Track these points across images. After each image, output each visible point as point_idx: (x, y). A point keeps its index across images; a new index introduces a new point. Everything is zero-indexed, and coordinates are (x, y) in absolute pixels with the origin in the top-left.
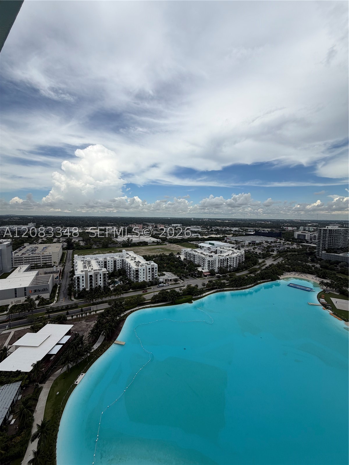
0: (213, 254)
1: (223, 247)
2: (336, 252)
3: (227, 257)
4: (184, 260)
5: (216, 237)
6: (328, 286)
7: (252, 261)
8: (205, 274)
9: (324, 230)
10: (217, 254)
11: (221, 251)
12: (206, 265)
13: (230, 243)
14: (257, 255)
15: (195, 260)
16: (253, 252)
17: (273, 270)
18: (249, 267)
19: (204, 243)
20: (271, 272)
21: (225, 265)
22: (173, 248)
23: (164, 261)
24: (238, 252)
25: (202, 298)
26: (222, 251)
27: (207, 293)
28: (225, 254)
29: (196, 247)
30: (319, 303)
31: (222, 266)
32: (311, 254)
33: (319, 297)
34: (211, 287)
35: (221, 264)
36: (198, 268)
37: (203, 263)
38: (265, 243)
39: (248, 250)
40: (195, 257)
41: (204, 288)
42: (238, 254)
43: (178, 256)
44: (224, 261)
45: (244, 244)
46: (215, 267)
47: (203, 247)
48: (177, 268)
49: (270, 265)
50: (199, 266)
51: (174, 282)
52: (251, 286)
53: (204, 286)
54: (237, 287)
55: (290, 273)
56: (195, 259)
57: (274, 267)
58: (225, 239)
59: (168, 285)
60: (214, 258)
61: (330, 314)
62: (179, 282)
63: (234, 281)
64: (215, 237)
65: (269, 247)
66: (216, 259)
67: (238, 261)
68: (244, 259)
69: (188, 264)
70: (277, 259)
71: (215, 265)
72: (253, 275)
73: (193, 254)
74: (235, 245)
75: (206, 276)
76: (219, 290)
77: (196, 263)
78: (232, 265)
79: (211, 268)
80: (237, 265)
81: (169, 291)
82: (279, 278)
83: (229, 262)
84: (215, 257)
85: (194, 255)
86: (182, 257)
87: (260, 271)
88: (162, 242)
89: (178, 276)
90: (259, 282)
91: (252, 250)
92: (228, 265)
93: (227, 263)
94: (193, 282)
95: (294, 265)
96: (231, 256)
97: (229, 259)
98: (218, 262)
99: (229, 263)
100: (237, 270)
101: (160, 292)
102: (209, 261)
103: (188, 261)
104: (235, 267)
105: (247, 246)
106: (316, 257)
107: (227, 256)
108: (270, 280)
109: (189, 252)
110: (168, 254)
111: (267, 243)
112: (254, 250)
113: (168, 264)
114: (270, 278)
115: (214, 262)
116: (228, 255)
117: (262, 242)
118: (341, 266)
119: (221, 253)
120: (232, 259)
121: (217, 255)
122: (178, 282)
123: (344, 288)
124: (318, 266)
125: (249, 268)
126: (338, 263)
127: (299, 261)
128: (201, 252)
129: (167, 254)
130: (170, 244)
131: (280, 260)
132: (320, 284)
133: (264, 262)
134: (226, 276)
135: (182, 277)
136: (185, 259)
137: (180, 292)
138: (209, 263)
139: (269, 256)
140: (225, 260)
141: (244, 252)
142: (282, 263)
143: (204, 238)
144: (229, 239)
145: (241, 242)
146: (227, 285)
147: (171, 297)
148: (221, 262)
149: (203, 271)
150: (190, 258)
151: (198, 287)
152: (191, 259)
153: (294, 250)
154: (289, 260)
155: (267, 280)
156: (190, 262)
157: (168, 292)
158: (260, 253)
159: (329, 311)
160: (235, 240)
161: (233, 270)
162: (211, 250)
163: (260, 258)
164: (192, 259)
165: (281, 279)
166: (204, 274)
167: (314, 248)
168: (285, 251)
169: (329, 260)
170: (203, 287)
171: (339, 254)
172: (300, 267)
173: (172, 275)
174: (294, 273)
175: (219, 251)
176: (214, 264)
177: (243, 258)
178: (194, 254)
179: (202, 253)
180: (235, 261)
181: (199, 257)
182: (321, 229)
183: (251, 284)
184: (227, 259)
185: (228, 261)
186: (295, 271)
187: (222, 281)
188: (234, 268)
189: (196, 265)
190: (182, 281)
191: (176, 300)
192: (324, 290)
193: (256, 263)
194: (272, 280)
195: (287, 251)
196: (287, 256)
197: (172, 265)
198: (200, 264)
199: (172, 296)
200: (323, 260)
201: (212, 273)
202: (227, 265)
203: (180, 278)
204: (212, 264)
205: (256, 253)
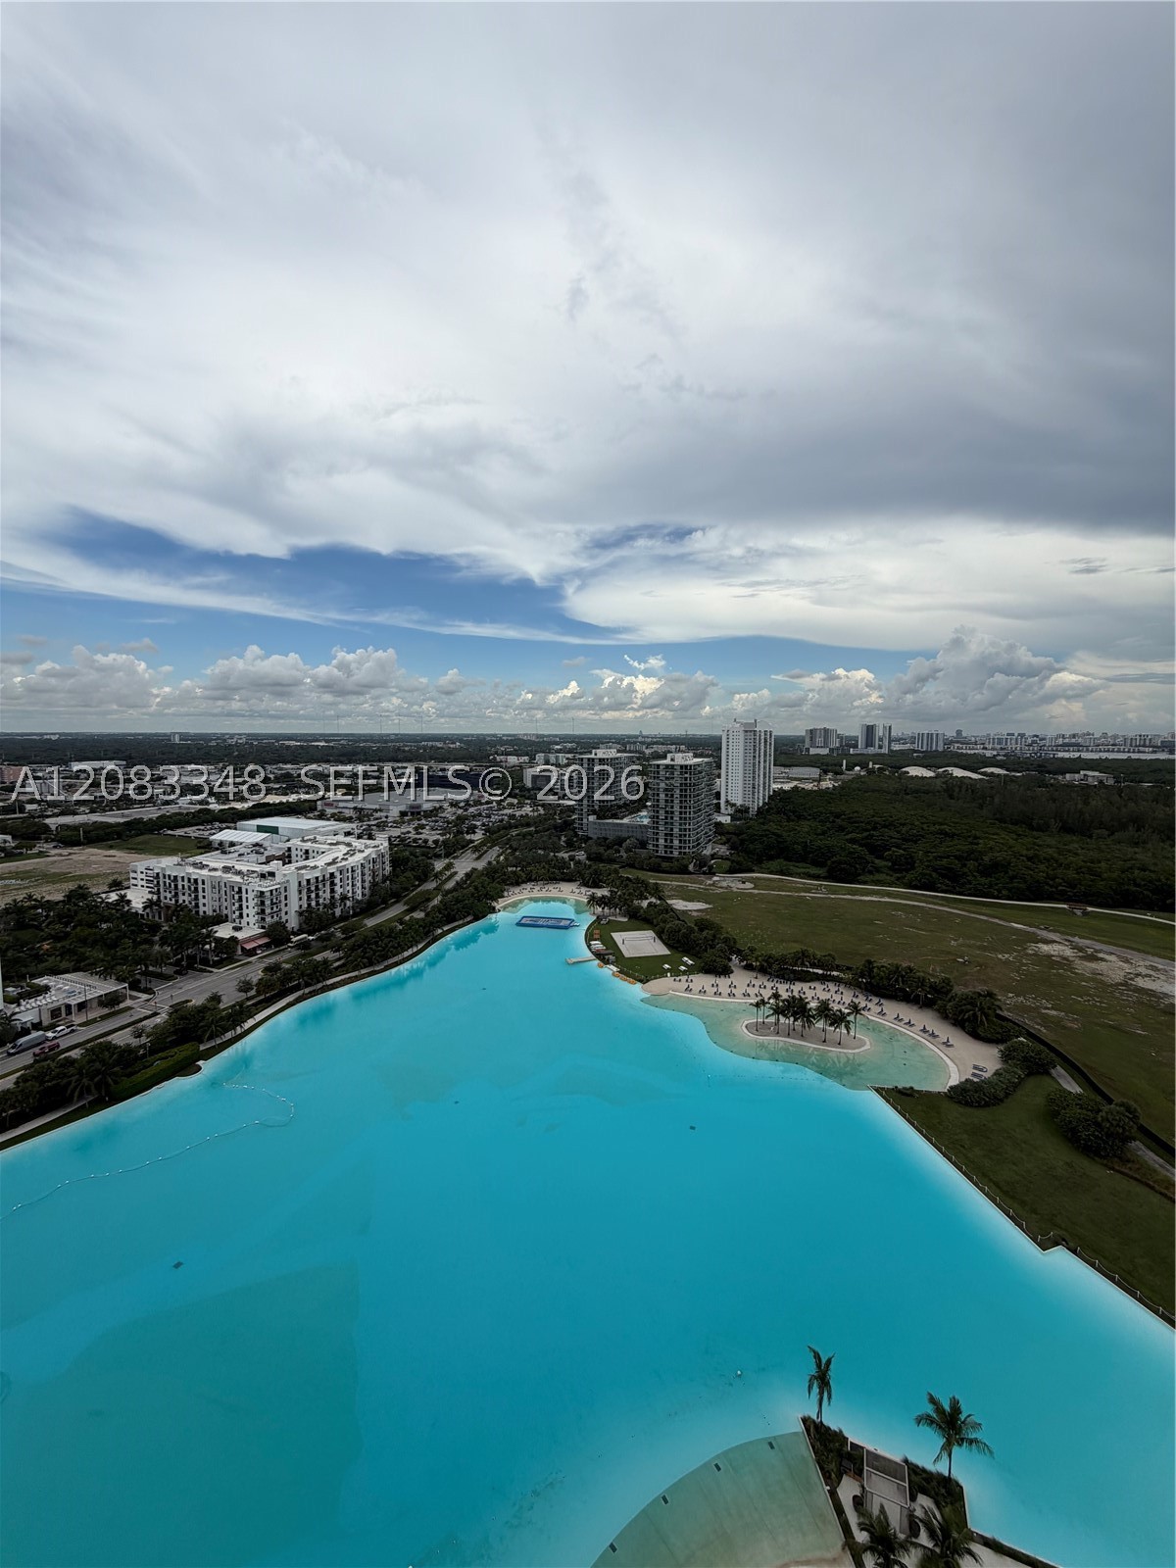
0: (275, 865)
1: (312, 837)
2: (615, 816)
3: (332, 869)
4: (145, 908)
5: (284, 801)
6: (606, 904)
7: (413, 869)
8: (248, 946)
9: (589, 759)
10: (290, 862)
11: (307, 852)
12: (251, 910)
13: (339, 818)
14: (429, 847)
15: (201, 901)
16: (415, 841)
17: (476, 888)
18: (406, 889)
19: (236, 829)
20: (473, 895)
21: (325, 899)
22: (85, 863)
23: (38, 928)
24: (367, 847)
25: (243, 1040)
26: (311, 852)
27: (259, 1017)
28: (321, 861)
29: (199, 848)
30: (589, 955)
31: (313, 903)
32: (567, 825)
33: (589, 938)
34: (276, 988)
35: (309, 897)
36: (215, 928)
37: (237, 905)
38: (450, 809)
39: (399, 837)
40: (200, 890)
41: (248, 999)
42: (367, 852)
43: (116, 898)
44: (320, 886)
45: (387, 817)
46: (286, 913)
47: (232, 844)
48: (114, 945)
49: (468, 875)
50: (220, 919)
51: (106, 1011)
52: (415, 949)
53: (246, 992)
54: (371, 964)
55: (521, 888)
56: (200, 897)
57: (478, 877)
58: (319, 808)
59: (73, 1031)
60: (278, 878)
61: (613, 974)
62: (128, 1003)
63: (359, 946)
64: (281, 803)
65: (461, 819)
66: (288, 881)
67: (368, 878)
68: (388, 869)
69: (168, 919)
70: (486, 851)
71: (286, 905)
72: (419, 915)
73: (189, 880)
74: (354, 826)
75: (252, 953)
76: (310, 992)
77: (206, 909)
78: (350, 895)
79: (272, 917)
80: (367, 891)
81: (75, 1054)
82: (494, 908)
83: (339, 884)
84: (285, 875)
85: (196, 881)
86: (138, 898)
87: (439, 898)
88: (16, 848)
89: (120, 980)
90: (440, 931)
91: (413, 835)
92: (337, 896)
93: (332, 891)
94: (193, 990)
95: (529, 864)
96: (344, 863)
97: (337, 874)
98: (297, 893)
99: (338, 889)
100: (368, 907)
101: (22, 1075)
102: (262, 893)
103: (168, 907)
104: (360, 898)
105: (397, 824)
106: (576, 835)
107: (329, 864)
108: (469, 919)
109: (167, 873)
110: (59, 897)
111: (454, 809)
112: (417, 834)
113: (56, 938)
114: (469, 914)
115: (283, 894)
116: (334, 862)
117: (441, 807)
118: (628, 850)
119: (307, 858)
120: (350, 874)
121: (292, 867)
122: (122, 1006)
123: (635, 902)
124: (581, 856)
125: (406, 896)
126: (620, 841)
127: (539, 851)
128: (223, 865)
129: (55, 894)
130: (65, 852)
131: (493, 854)
132: (589, 902)
133: (449, 866)
134: (333, 934)
135: (143, 982)
136: (149, 904)
137: (134, 1042)
138: (263, 903)
139: (463, 847)
140: (324, 880)
141: (386, 844)
142: (498, 862)
143: (234, 809)
144: (332, 805)
145: (376, 811)
146: (337, 968)
147: (92, 1079)
148: (309, 890)
149: (240, 935)
150: (176, 894)
151: (219, 1001)
152: (181, 899)
153: (525, 822)
154: (516, 850)
155: (461, 922)
156: (176, 910)
157: (70, 1062)
158: (436, 842)
159: (612, 967)
160: (355, 808)
161: (353, 910)
162: (267, 853)
163: (438, 857)
164: (184, 899)
165: (499, 911)
166: (243, 949)
167: (571, 809)
168: (505, 828)
169: (604, 838)
170: (243, 996)
171: (622, 819)
172: (544, 867)
173: (86, 981)
174: (529, 886)
175: (300, 853)
176: (284, 902)
177: (383, 863)
178: (194, 877)
179: (227, 869)
180: (360, 878)
181: (217, 885)
182: (582, 759)
183: (417, 943)
184: (332, 875)
185: (333, 884)
186: (533, 881)
187: (318, 957)
188: (358, 902)
189: (205, 916)
190: (145, 996)
191: (116, 1083)
192: (598, 918)
193: (425, 874)
194: (477, 919)
195: (510, 827)
196: (509, 839)
197: (84, 941)
198: (225, 912)
199: (98, 1072)
200: (591, 838)
201: (276, 935)
202: (332, 897)
203: (134, 986)
204: (272, 903)
205: (426, 841)
